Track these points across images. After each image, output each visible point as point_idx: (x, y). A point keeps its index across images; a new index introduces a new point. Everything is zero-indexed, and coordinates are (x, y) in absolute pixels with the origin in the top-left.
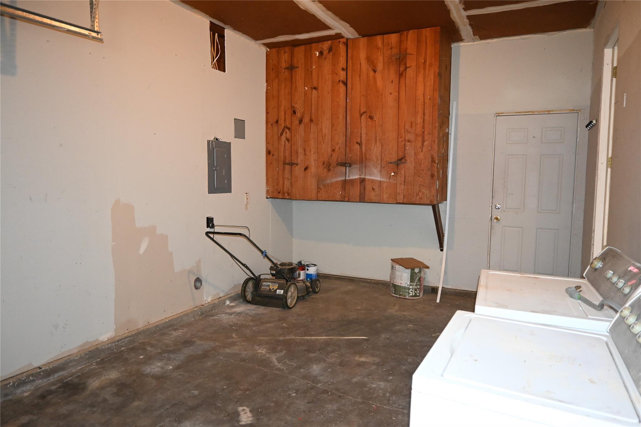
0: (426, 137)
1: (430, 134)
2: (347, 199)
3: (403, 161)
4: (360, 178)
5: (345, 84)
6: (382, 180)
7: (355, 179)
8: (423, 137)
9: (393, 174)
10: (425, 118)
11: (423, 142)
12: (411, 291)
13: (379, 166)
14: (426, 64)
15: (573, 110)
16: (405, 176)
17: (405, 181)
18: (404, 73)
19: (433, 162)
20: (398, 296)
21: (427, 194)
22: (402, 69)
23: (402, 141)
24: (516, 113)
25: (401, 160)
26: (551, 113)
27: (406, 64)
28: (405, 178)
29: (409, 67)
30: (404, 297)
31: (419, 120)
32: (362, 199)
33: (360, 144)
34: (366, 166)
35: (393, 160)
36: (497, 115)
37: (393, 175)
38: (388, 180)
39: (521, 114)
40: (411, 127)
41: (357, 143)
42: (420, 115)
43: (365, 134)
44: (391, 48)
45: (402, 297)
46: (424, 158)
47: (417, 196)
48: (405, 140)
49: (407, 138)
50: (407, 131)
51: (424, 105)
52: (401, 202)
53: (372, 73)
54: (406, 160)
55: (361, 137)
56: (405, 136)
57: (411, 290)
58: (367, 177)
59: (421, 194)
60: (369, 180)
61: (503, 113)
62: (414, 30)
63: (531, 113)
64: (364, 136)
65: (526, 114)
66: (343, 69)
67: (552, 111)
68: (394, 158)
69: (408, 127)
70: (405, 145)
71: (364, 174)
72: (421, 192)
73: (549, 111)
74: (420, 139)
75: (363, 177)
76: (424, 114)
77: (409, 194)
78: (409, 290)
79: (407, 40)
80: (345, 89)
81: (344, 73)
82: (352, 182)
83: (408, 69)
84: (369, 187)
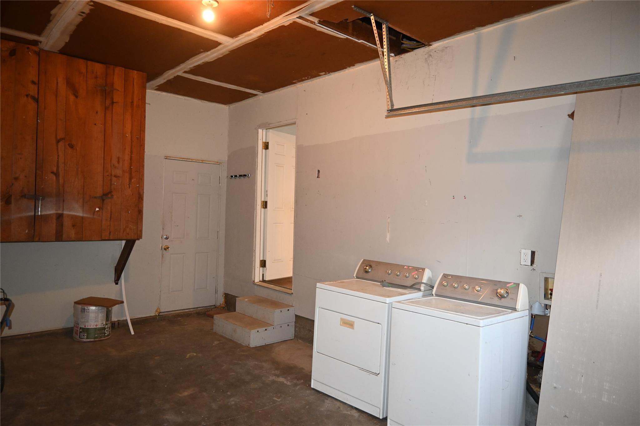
0: (134, 174)
1: (137, 171)
2: (37, 239)
3: (110, 196)
4: (57, 214)
5: (36, 100)
6: (85, 215)
7: (50, 215)
8: (131, 174)
9: (97, 209)
10: (133, 156)
11: (130, 179)
12: (107, 331)
13: (81, 201)
14: (134, 105)
15: (218, 162)
16: (111, 212)
17: (111, 217)
18: (111, 107)
19: (140, 198)
20: (93, 340)
21: (134, 230)
22: (108, 102)
23: (108, 175)
24: (180, 158)
25: (107, 195)
26: (204, 162)
27: (112, 99)
28: (111, 214)
29: (115, 103)
30: (99, 339)
31: (127, 157)
32: (59, 237)
33: (57, 174)
34: (64, 201)
35: (98, 195)
36: (165, 158)
37: (98, 211)
38: (92, 216)
39: (184, 160)
40: (118, 162)
41: (52, 172)
42: (127, 151)
43: (63, 163)
44: (96, 78)
45: (98, 339)
46: (131, 195)
47: (123, 232)
48: (111, 175)
49: (113, 174)
50: (114, 166)
51: (132, 143)
52: (107, 238)
53: (72, 98)
54: (112, 195)
55: (58, 167)
56: (111, 171)
57: (107, 329)
58: (65, 212)
59: (128, 230)
60: (69, 215)
61: (170, 157)
62: (121, 68)
63: (191, 161)
64: (61, 166)
65: (188, 160)
66: (33, 82)
67: (205, 161)
68: (99, 192)
69: (114, 161)
70: (111, 180)
71: (61, 208)
72: (128, 228)
73: (203, 161)
74: (127, 175)
75: (60, 212)
76: (131, 152)
77: (116, 230)
78: (105, 331)
79: (114, 74)
80: (36, 106)
81: (36, 87)
82: (45, 218)
83: (115, 104)
84: (67, 223)
